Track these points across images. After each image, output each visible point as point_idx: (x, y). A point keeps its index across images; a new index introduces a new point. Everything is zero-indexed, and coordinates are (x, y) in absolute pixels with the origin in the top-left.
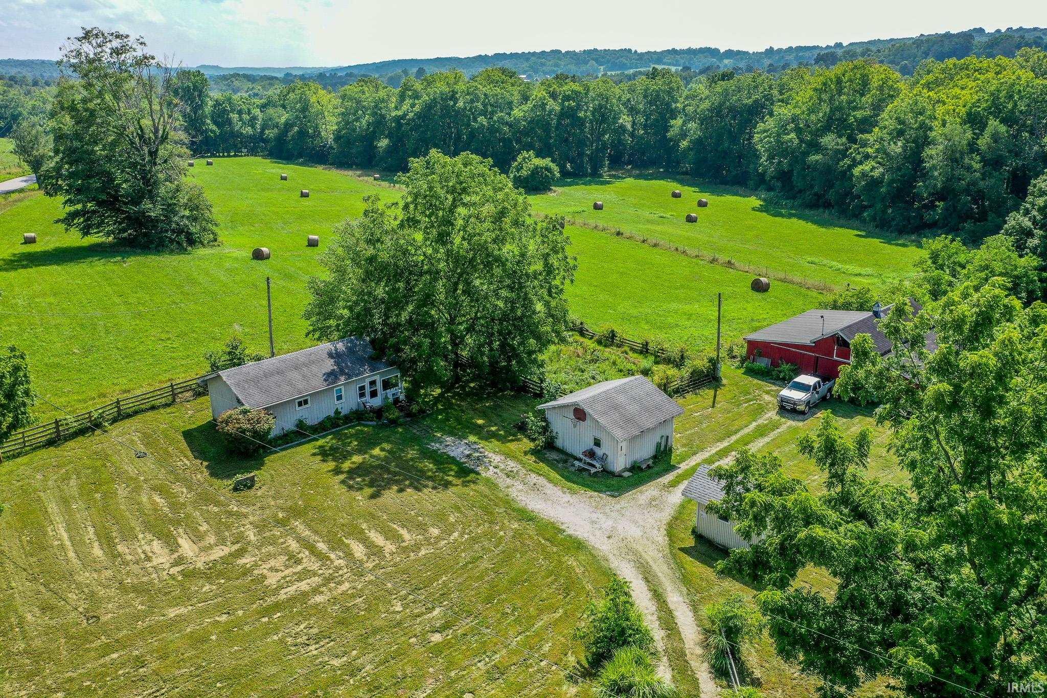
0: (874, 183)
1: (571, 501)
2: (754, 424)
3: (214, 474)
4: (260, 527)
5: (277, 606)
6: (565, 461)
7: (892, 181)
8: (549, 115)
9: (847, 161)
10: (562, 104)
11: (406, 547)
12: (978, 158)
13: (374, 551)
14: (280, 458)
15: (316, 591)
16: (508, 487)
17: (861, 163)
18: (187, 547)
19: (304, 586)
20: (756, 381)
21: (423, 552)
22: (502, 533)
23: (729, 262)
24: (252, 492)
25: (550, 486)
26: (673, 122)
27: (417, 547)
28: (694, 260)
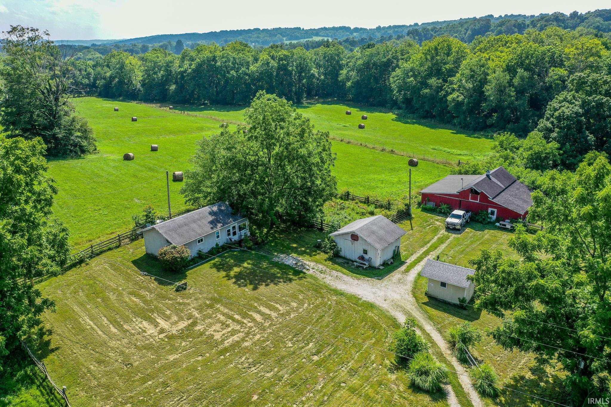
0: (459, 104)
1: (359, 283)
2: (436, 237)
3: (161, 283)
4: (200, 309)
5: (226, 350)
6: (348, 263)
7: (469, 103)
8: (271, 69)
9: (443, 93)
10: (278, 63)
11: (283, 314)
12: (513, 89)
13: (267, 317)
14: (194, 272)
15: (243, 340)
16: (323, 279)
17: (451, 94)
18: (163, 324)
19: (236, 338)
20: (429, 215)
21: (292, 316)
22: (329, 302)
23: (392, 151)
24: (187, 291)
25: (345, 276)
26: (341, 72)
27: (288, 313)
28: (372, 150)
